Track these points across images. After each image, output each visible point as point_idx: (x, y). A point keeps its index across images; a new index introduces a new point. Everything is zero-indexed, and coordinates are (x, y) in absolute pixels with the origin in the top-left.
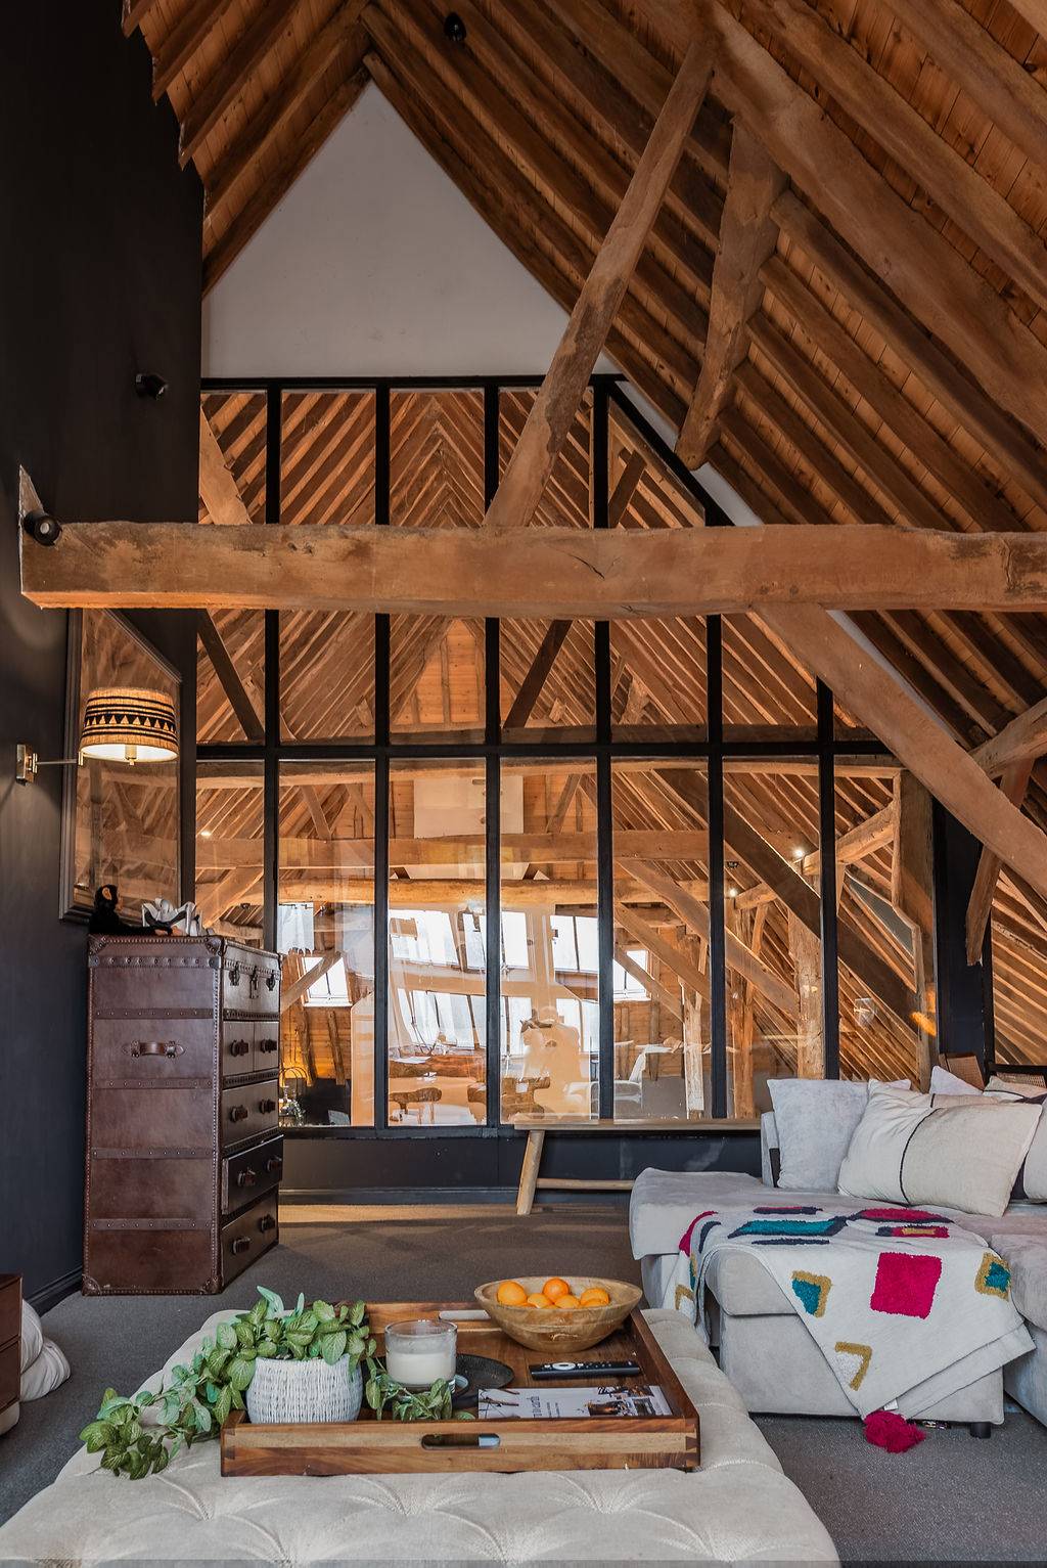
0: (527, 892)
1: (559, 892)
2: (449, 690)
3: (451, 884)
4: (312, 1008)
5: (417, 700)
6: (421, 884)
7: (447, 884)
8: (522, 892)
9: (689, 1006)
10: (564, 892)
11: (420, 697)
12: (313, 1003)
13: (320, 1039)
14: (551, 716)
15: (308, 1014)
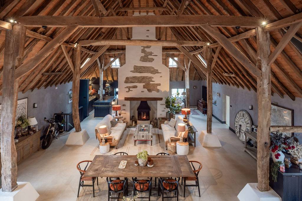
0: (159, 43)
1: (167, 43)
2: (140, 3)
3: (141, 41)
4: (113, 68)
5: (133, 5)
6: (133, 41)
7: (140, 41)
8: (158, 43)
9: (187, 69)
10: (168, 43)
11: (134, 4)
12: (113, 67)
13: (114, 73)
14: (163, 6)
15: (112, 69)
